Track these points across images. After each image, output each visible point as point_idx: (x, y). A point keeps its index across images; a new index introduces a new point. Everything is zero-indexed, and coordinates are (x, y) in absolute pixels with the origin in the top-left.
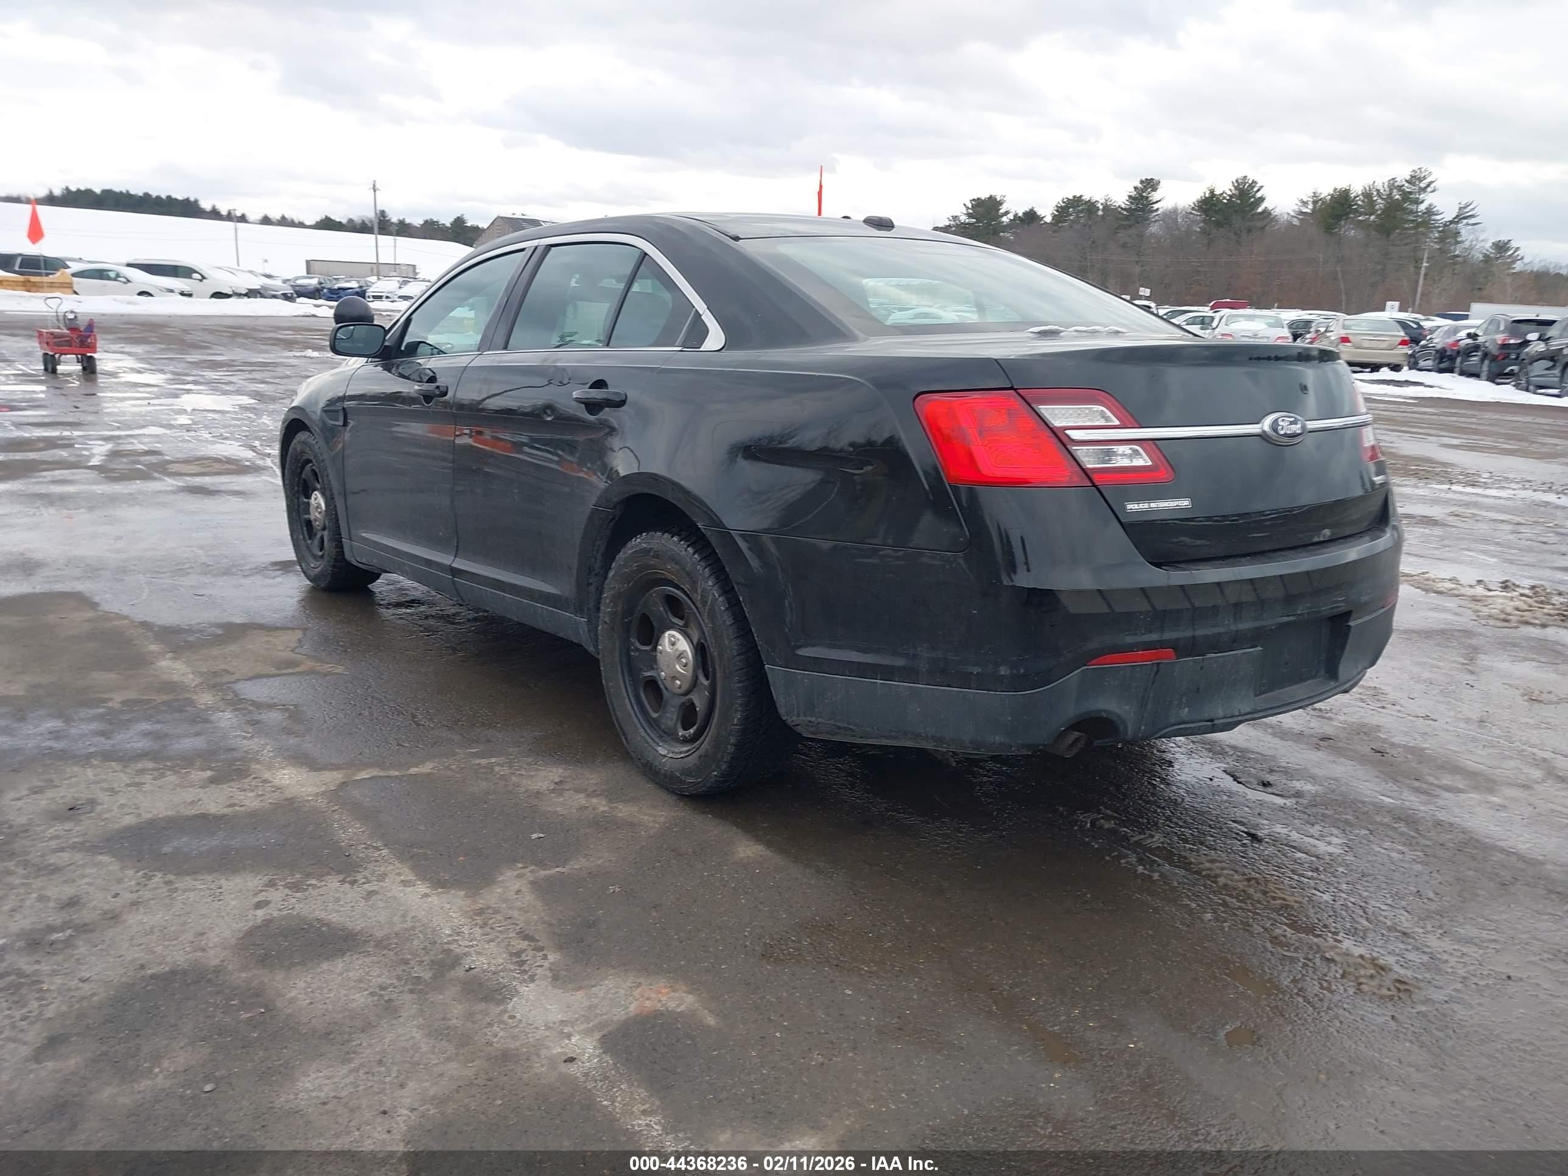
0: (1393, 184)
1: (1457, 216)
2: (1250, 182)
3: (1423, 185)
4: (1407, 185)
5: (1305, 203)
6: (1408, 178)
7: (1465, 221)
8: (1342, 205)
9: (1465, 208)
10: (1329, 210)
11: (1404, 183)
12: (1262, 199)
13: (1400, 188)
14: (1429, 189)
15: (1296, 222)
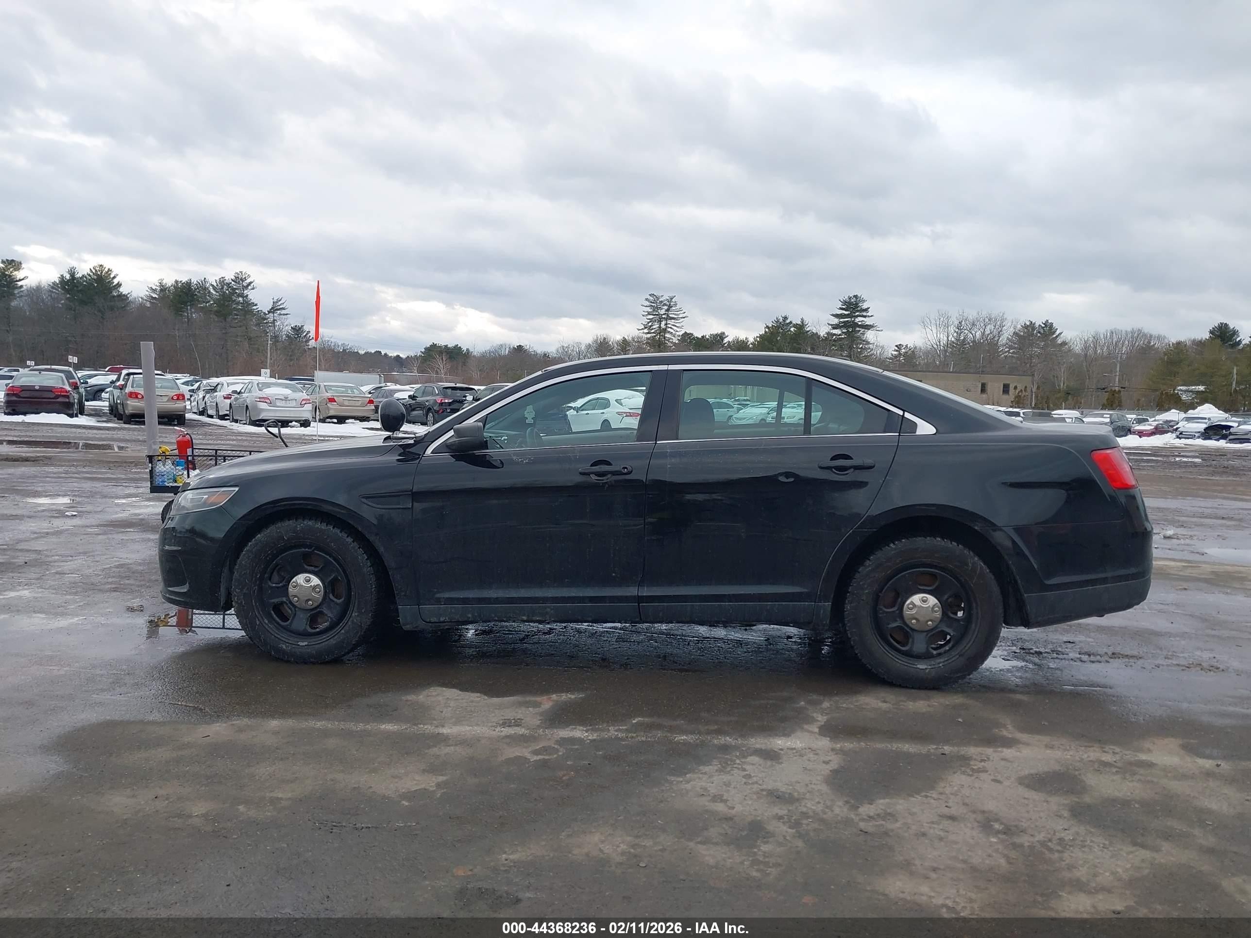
0: (223, 281)
1: (272, 308)
2: (106, 270)
3: (245, 284)
4: (233, 283)
5: (154, 291)
6: (233, 278)
7: (279, 312)
8: (187, 294)
9: (277, 302)
10: (177, 298)
11: (231, 281)
12: (119, 285)
13: (228, 284)
14: (250, 287)
15: (148, 305)
